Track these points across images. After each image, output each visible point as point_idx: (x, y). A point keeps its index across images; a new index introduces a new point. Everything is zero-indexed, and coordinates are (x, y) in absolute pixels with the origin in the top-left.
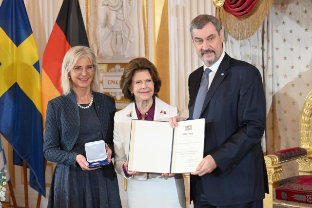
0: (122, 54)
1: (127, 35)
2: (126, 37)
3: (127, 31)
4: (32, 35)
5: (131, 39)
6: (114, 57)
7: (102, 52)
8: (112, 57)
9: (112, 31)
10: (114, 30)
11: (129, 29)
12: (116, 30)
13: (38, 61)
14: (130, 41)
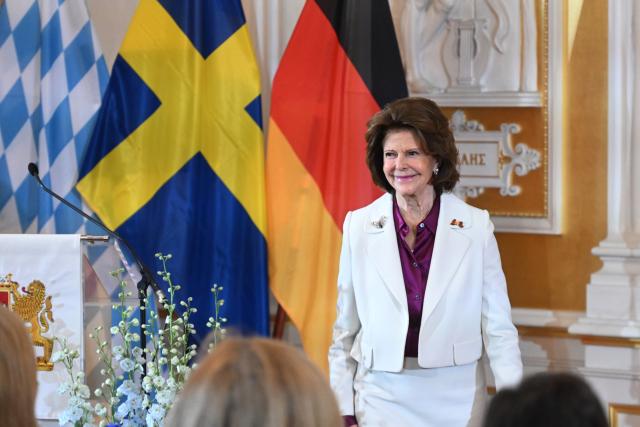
0: (472, 83)
1: (487, 33)
2: (484, 37)
3: (490, 22)
4: (243, 28)
5: (501, 43)
6: (449, 90)
7: (417, 76)
8: (446, 91)
9: (447, 21)
10: (451, 16)
11: (496, 17)
12: (455, 18)
13: (260, 97)
14: (497, 50)
